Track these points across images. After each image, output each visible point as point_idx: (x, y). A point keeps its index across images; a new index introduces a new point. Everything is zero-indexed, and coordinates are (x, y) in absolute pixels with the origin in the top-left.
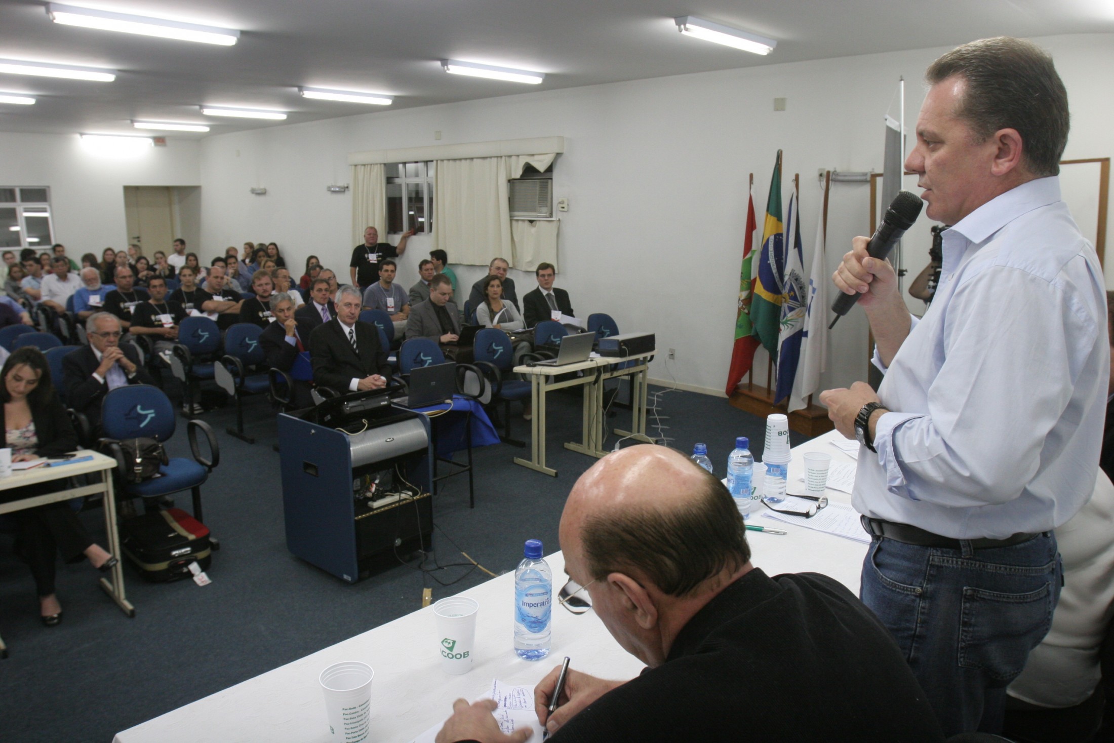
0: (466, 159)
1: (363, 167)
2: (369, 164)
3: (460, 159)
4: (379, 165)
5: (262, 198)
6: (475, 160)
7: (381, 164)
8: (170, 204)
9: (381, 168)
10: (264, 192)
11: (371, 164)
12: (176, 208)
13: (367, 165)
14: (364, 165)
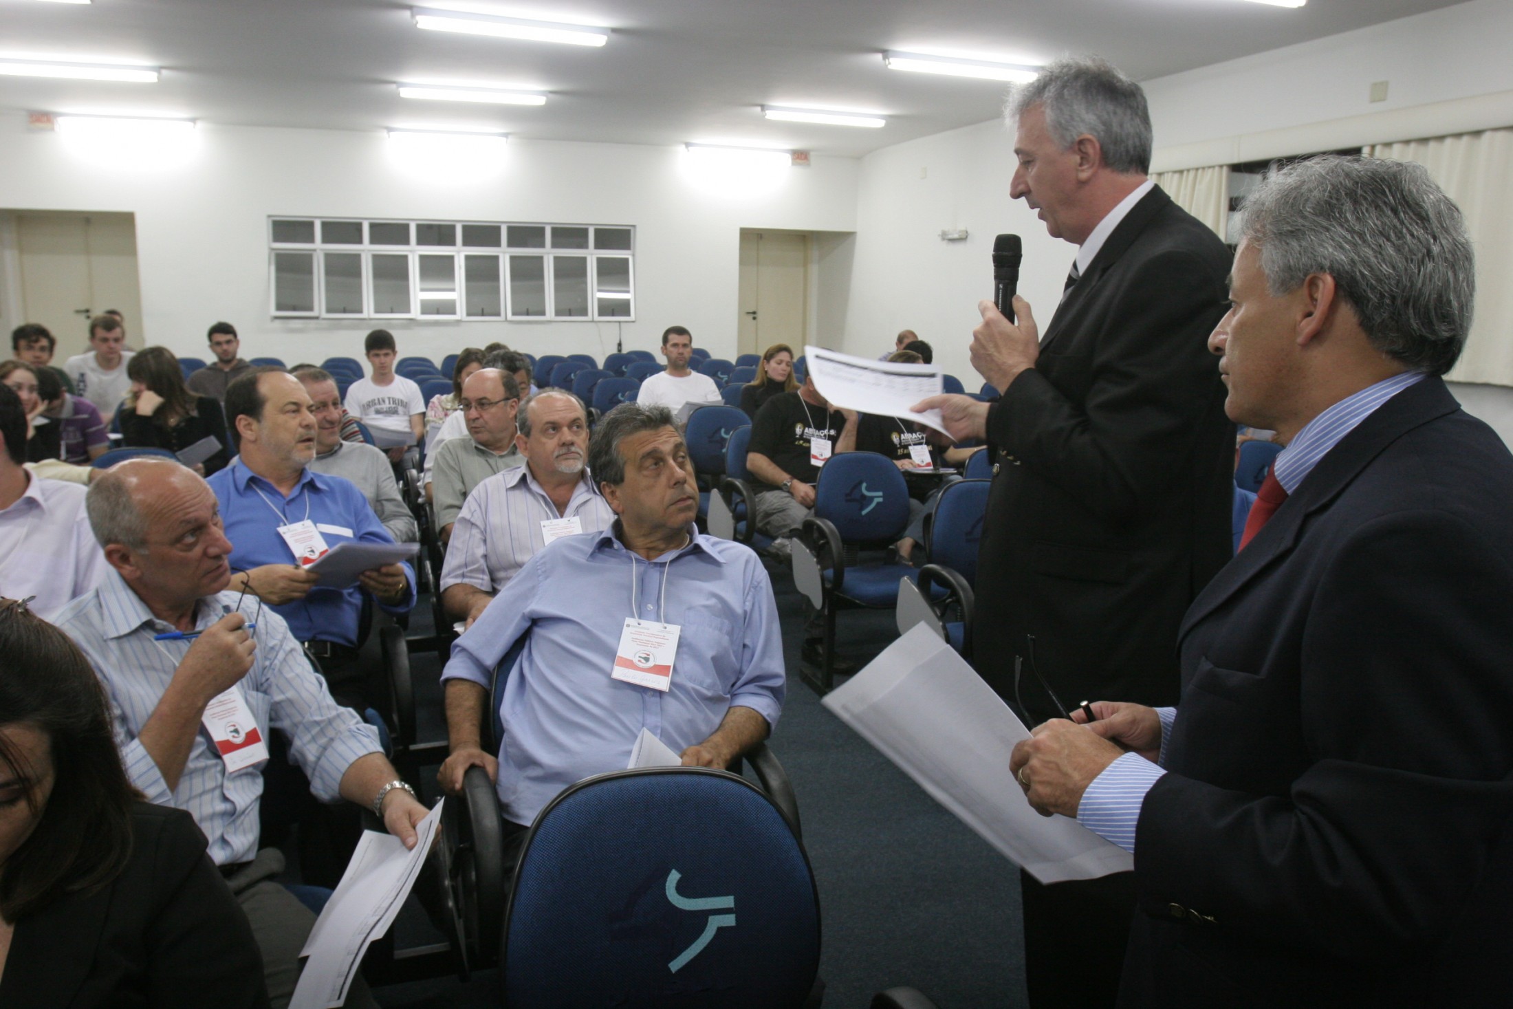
0: (1459, 135)
1: (1176, 176)
2: (1193, 169)
3: (1441, 138)
4: (1217, 169)
5: (959, 247)
6: (1487, 135)
7: (1221, 166)
8: (805, 264)
9: (1221, 174)
10: (964, 237)
11: (1197, 169)
12: (814, 269)
13: (1188, 170)
14: (1181, 172)
